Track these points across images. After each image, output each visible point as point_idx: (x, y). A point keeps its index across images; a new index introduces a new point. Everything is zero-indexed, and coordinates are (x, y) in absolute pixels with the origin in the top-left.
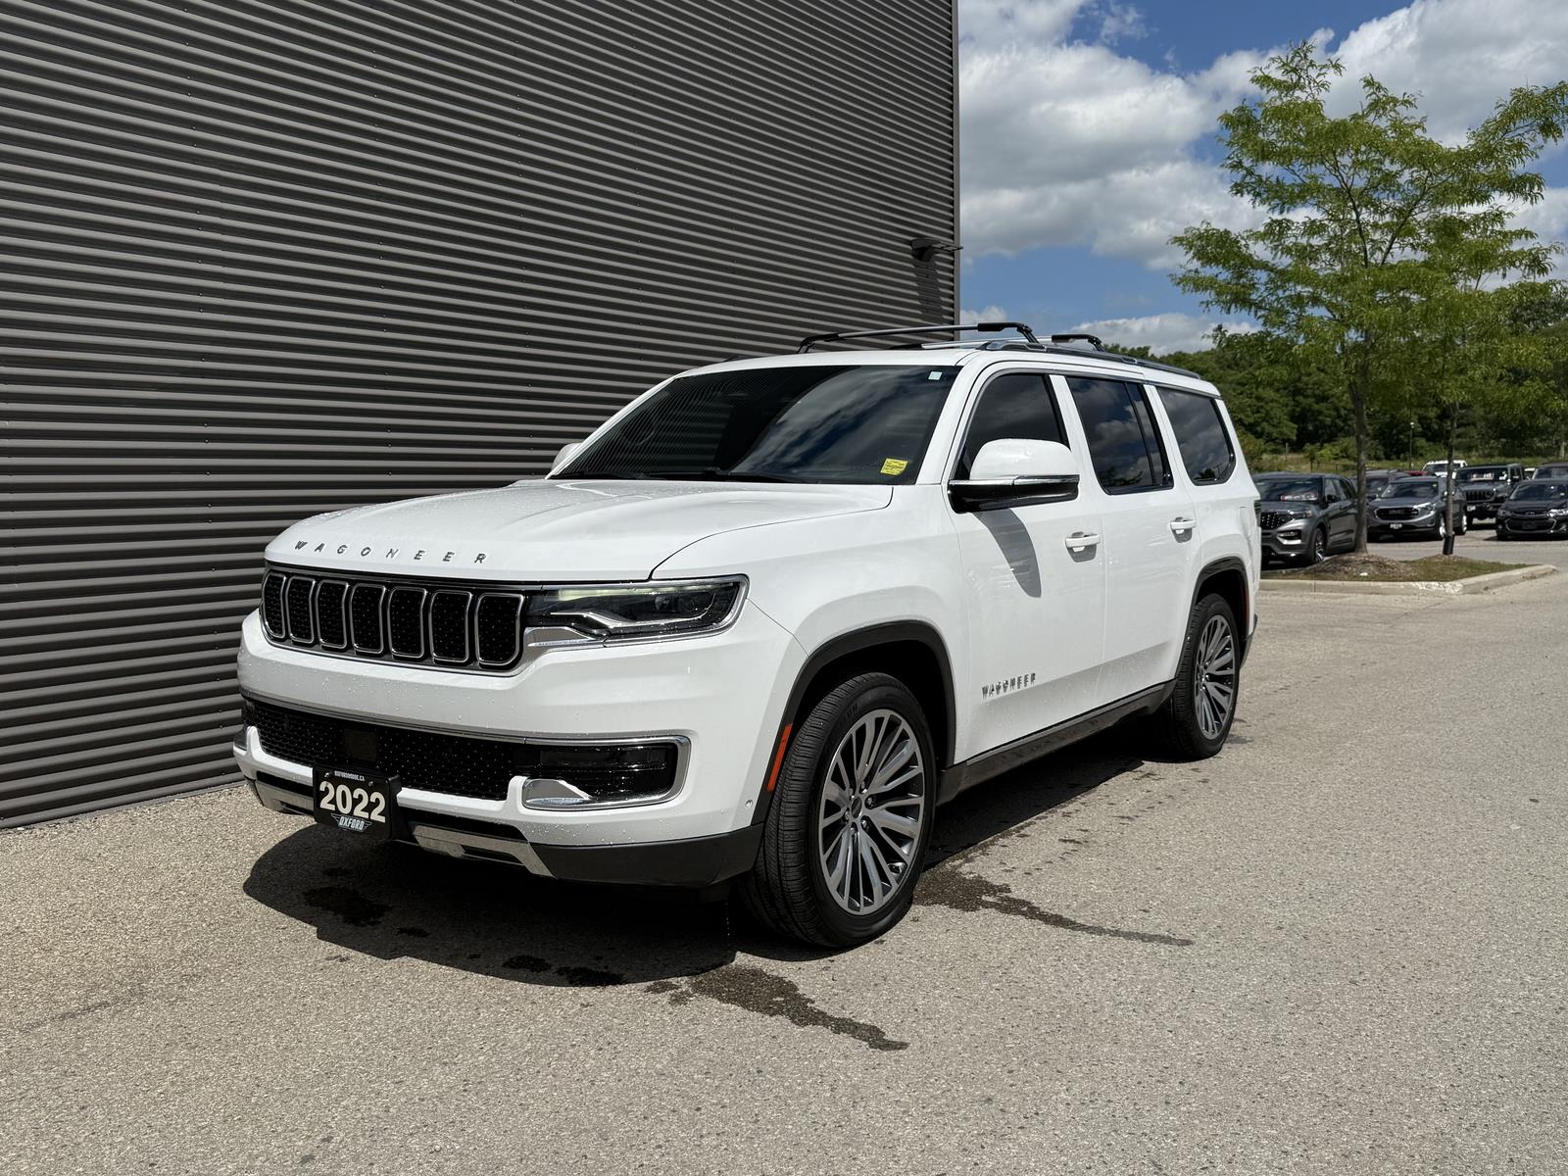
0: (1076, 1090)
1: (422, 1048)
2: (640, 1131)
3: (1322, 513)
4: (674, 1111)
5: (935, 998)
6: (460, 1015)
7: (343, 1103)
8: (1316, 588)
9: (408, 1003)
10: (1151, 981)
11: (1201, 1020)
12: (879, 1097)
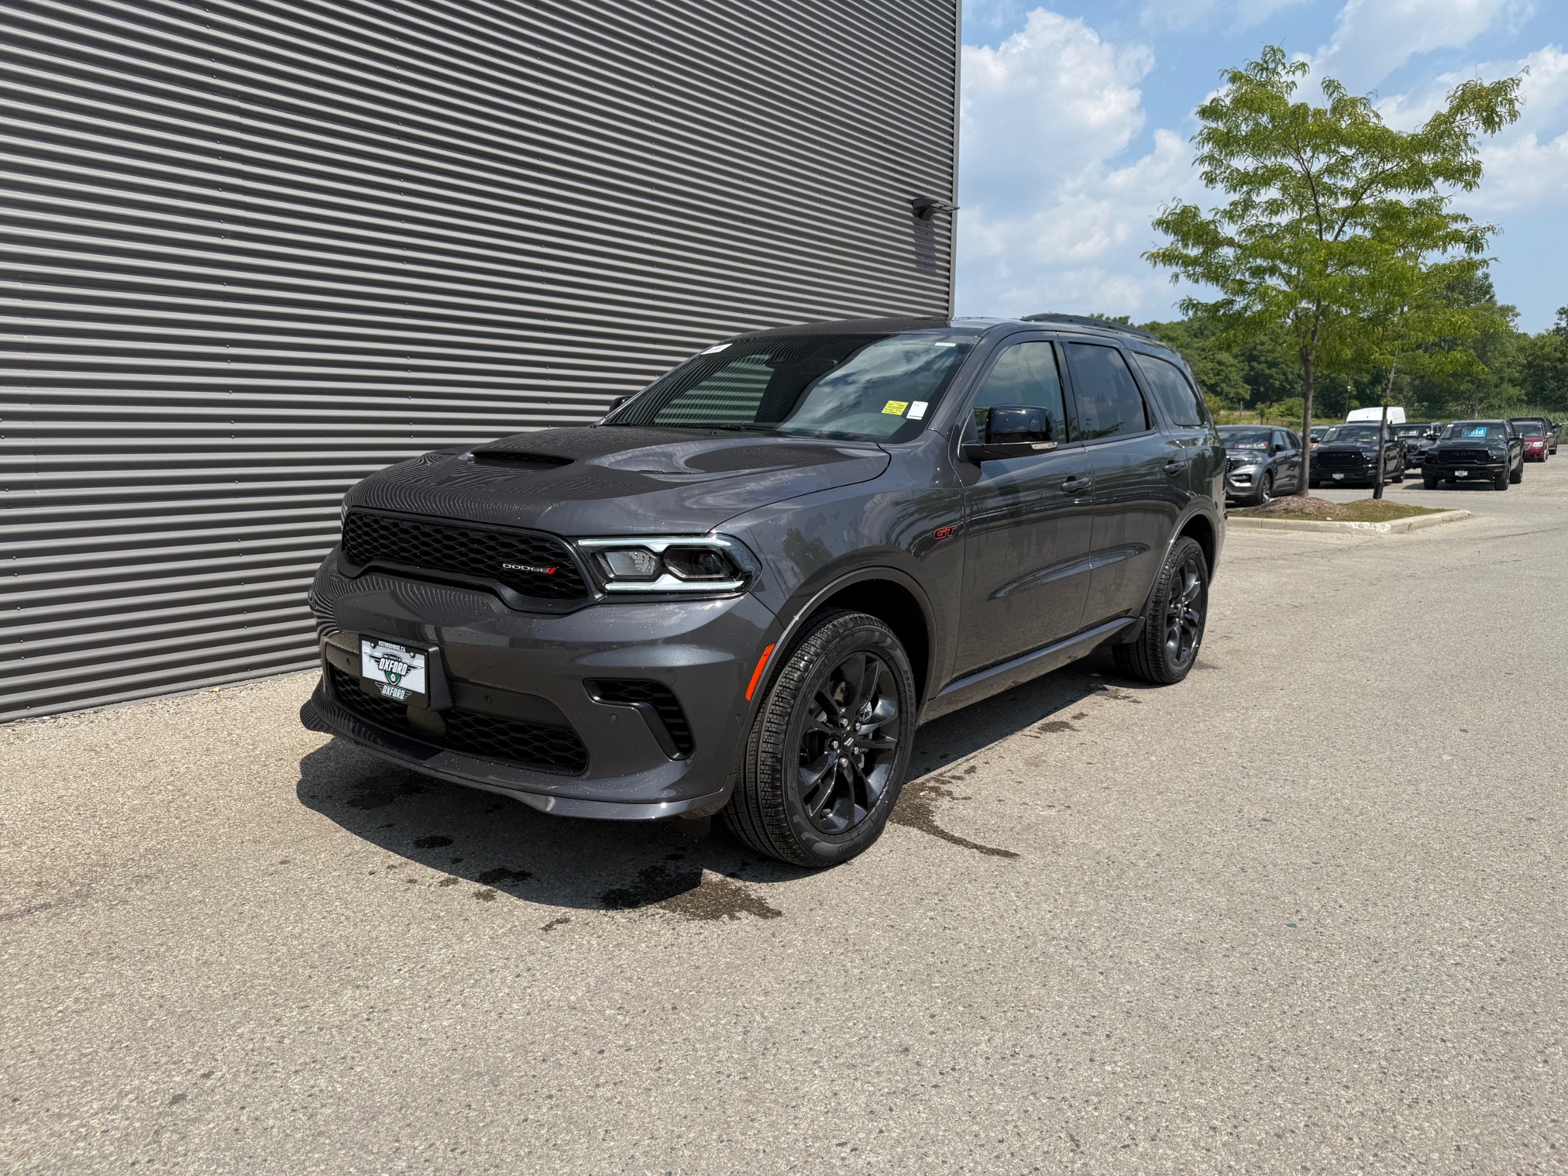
1: (341, 967)
2: (534, 1076)
3: (1270, 460)
4: (575, 1053)
5: (868, 927)
8: (1262, 525)
9: (343, 915)
10: (1087, 913)
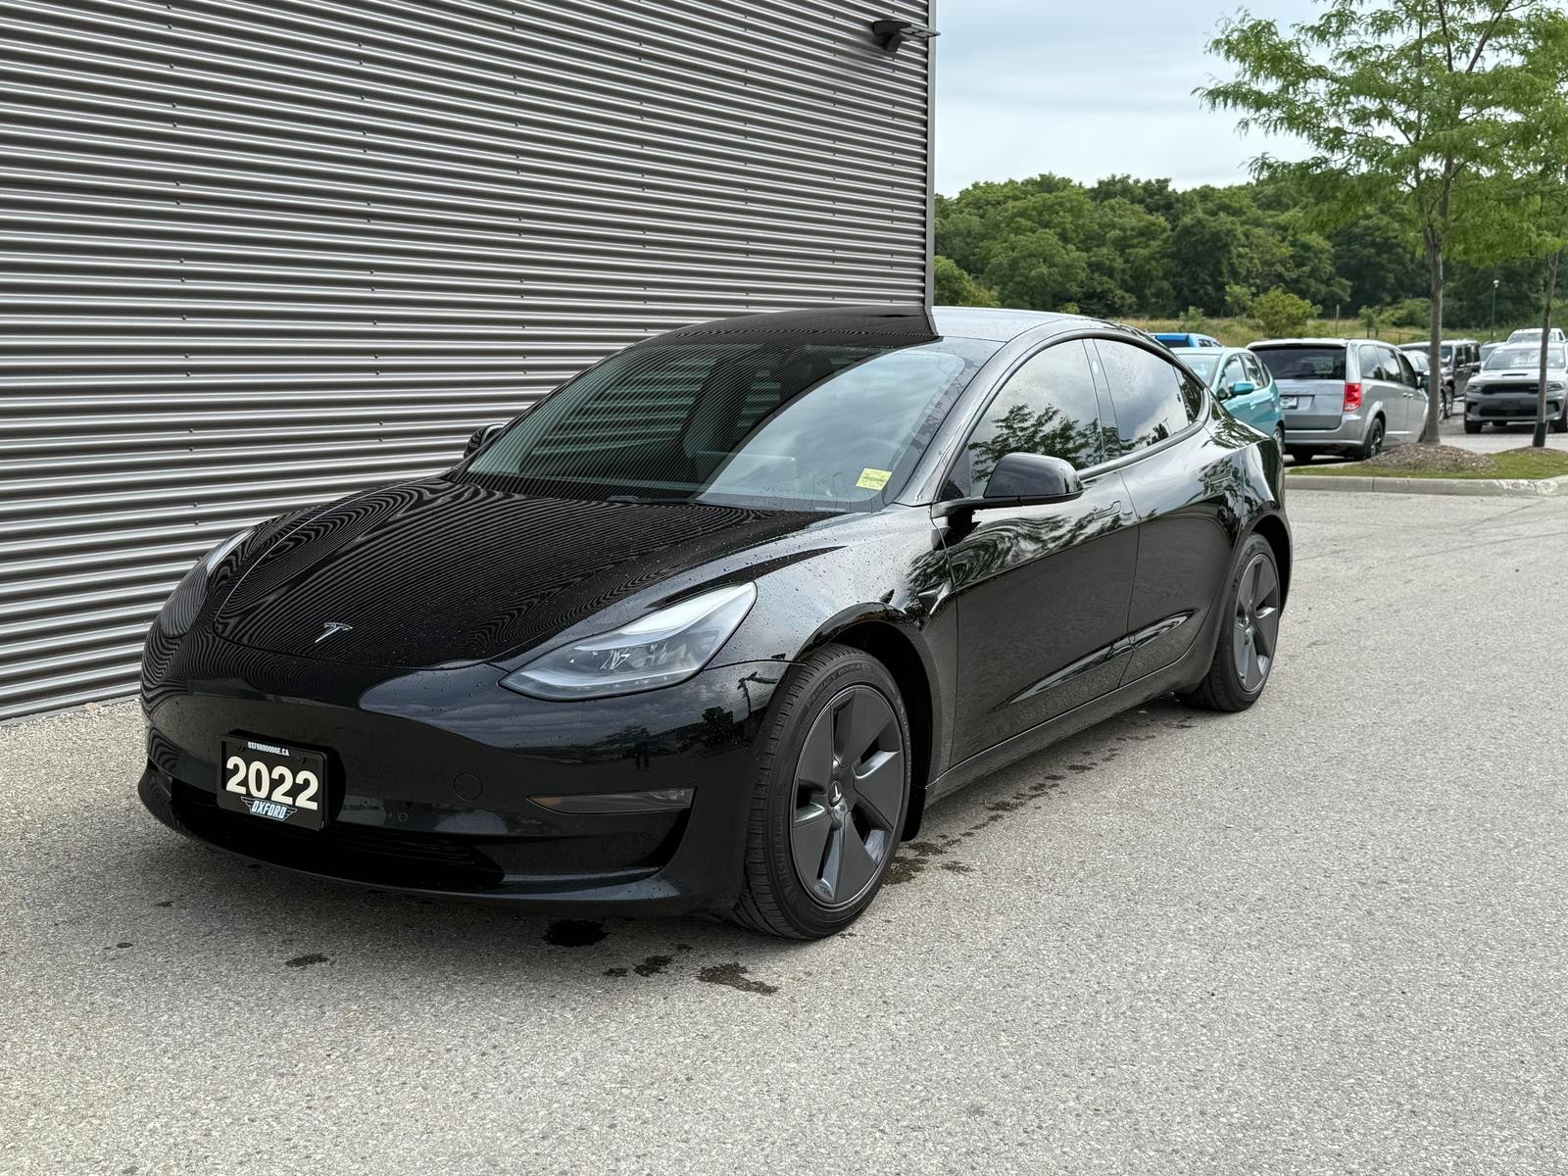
0: (1087, 1098)
1: (252, 1055)
2: (537, 1154)
4: (581, 1129)
5: (909, 988)
6: (299, 1014)
7: (150, 1126)
8: (1374, 487)
9: (229, 1000)
11: (1243, 1011)
12: (842, 1108)
